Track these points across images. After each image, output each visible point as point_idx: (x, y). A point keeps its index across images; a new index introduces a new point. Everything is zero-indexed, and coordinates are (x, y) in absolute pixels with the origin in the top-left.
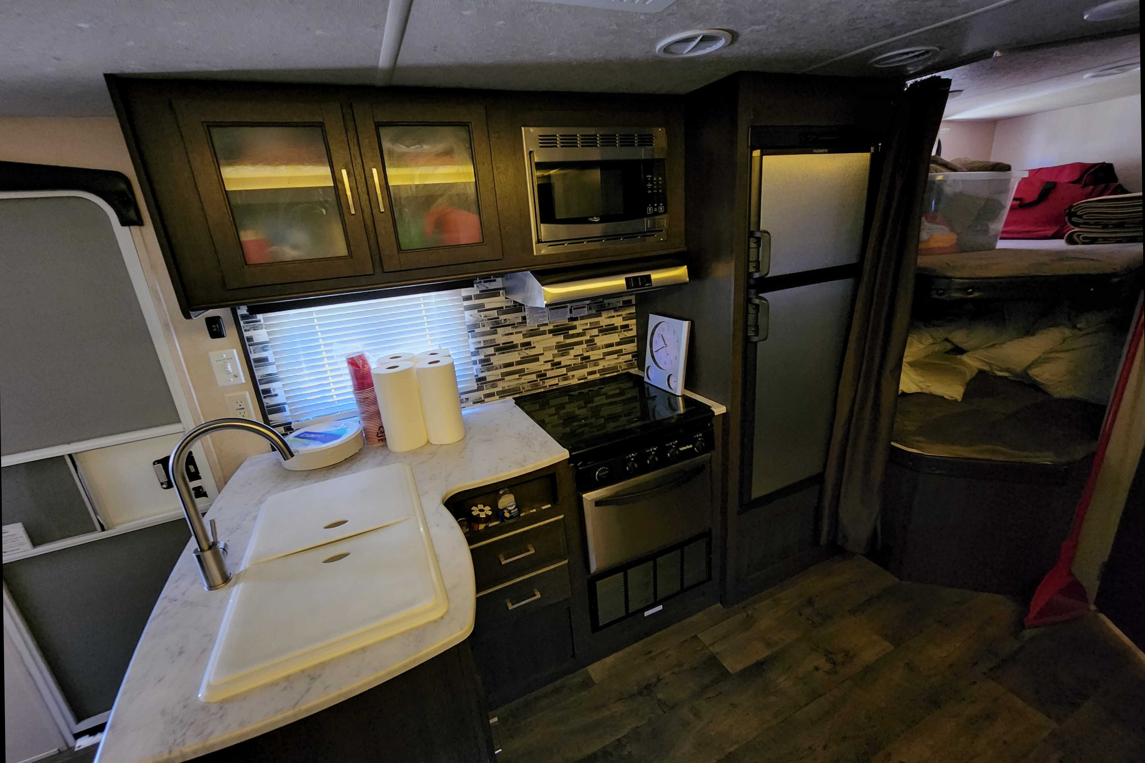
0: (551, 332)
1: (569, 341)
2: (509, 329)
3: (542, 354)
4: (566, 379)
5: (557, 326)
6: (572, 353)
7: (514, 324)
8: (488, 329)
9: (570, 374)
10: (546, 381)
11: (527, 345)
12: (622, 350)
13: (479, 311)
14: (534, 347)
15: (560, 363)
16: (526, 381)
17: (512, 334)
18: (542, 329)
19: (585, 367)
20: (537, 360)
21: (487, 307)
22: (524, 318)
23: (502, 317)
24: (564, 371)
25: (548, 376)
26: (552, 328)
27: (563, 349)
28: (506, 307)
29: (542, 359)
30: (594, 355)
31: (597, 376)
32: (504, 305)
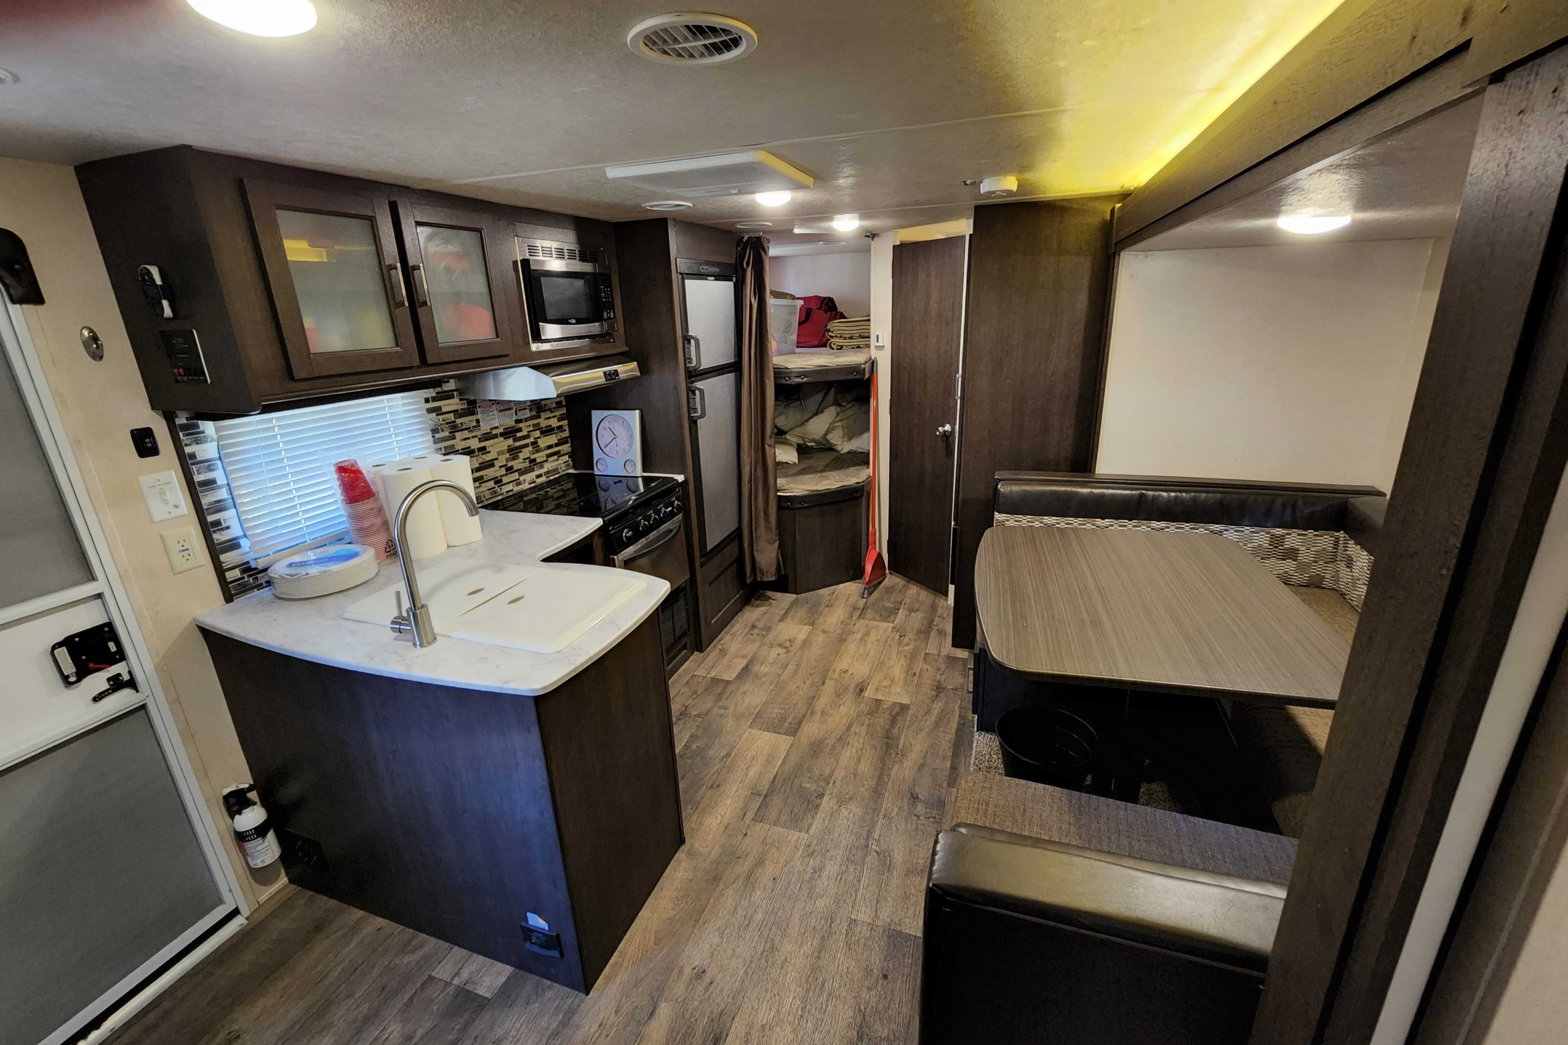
0: (502, 435)
1: (518, 444)
2: (466, 434)
3: (496, 459)
4: (519, 484)
5: (507, 429)
6: (522, 456)
7: (469, 428)
8: (446, 434)
9: (522, 478)
10: (503, 487)
11: (483, 450)
12: (560, 451)
13: (437, 415)
14: (489, 452)
15: (512, 468)
16: (486, 489)
17: (468, 438)
18: (494, 432)
19: (532, 470)
20: (493, 465)
21: (444, 410)
22: (478, 421)
23: (459, 421)
24: (516, 476)
25: (504, 482)
26: (502, 431)
27: (514, 452)
28: (461, 410)
29: (497, 464)
30: (540, 457)
31: (543, 479)
32: (459, 407)
